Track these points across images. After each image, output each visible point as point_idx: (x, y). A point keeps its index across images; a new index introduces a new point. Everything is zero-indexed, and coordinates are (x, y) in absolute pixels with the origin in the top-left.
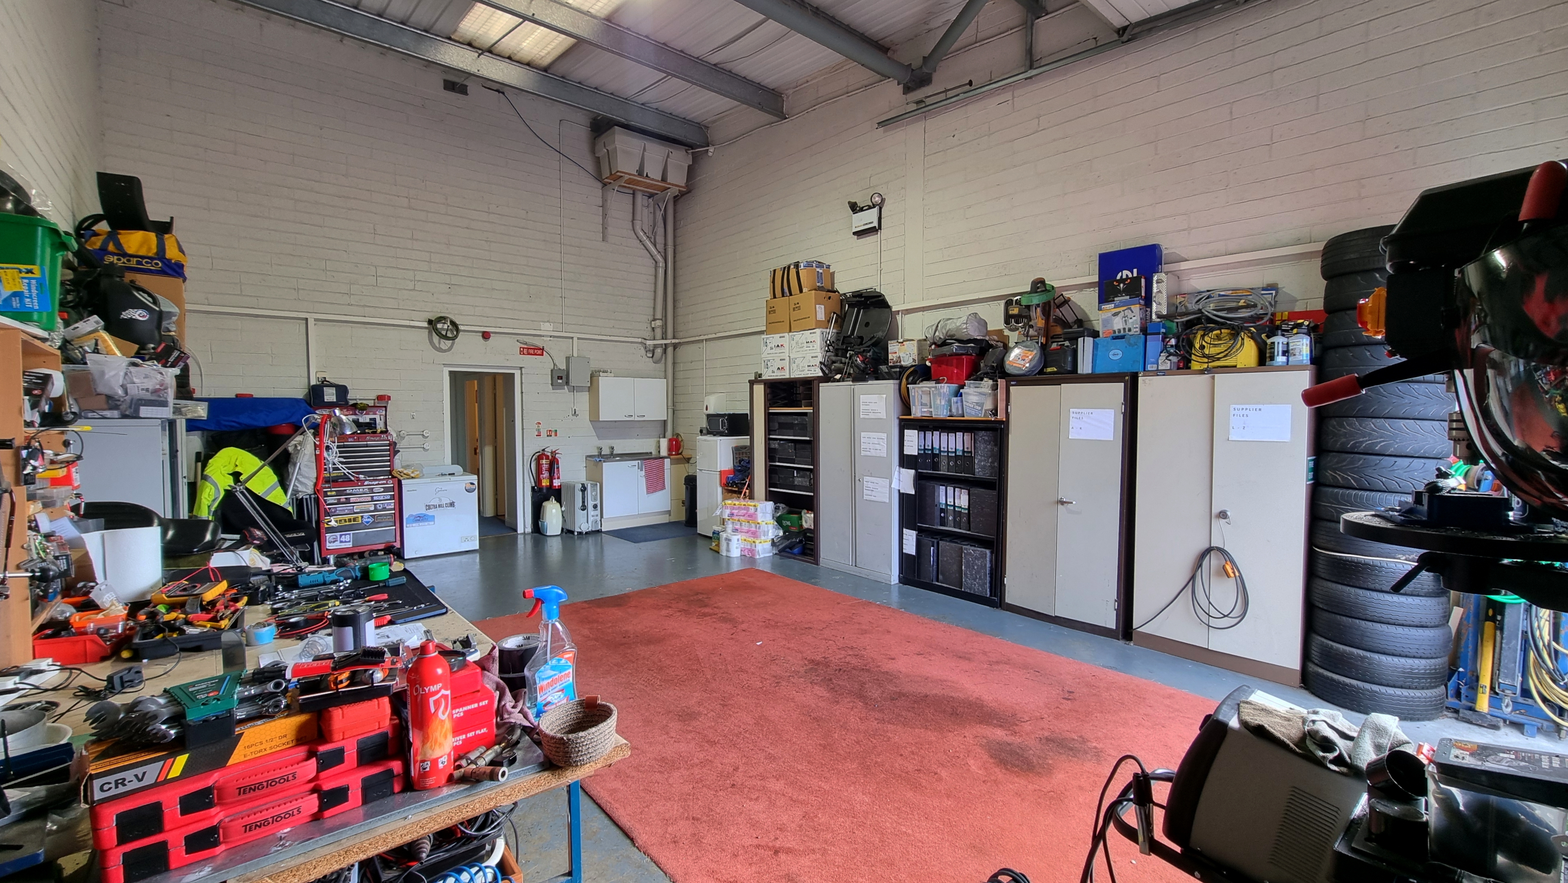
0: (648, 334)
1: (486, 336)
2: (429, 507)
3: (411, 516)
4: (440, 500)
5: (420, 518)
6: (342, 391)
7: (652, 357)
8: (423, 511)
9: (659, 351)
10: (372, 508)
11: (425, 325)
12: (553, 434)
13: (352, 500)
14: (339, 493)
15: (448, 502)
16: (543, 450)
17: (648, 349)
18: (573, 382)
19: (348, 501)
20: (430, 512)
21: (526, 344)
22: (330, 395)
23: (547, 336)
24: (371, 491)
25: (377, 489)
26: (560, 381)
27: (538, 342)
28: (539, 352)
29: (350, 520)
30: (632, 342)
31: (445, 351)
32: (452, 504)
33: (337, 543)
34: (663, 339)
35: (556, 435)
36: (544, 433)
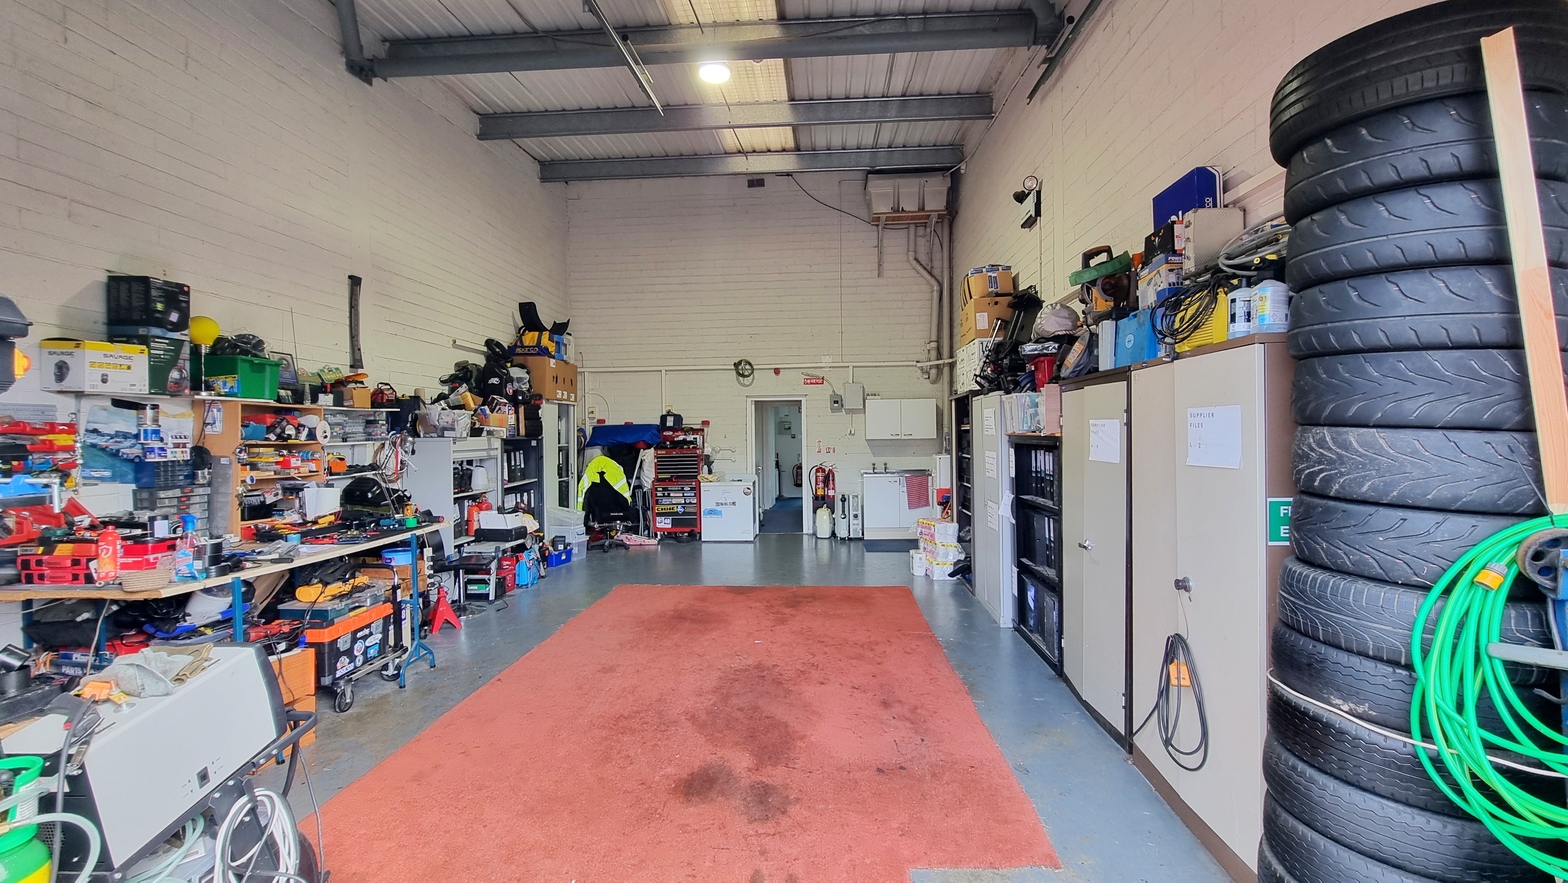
0: (923, 357)
1: (777, 371)
2: (718, 504)
3: (706, 509)
4: (726, 499)
5: (712, 512)
6: (678, 419)
7: (929, 378)
8: (714, 507)
9: (933, 372)
10: (683, 502)
11: (733, 367)
12: (832, 451)
13: (672, 495)
14: (664, 489)
15: (732, 501)
16: (821, 464)
17: (924, 371)
18: (847, 406)
19: (669, 495)
20: (719, 508)
21: (808, 375)
22: (670, 422)
23: (827, 367)
24: (682, 489)
25: (687, 488)
26: (836, 405)
27: (819, 373)
28: (820, 381)
29: (670, 509)
30: (908, 366)
31: (747, 386)
32: (734, 503)
33: (663, 524)
34: (938, 360)
35: (834, 452)
36: (824, 451)
